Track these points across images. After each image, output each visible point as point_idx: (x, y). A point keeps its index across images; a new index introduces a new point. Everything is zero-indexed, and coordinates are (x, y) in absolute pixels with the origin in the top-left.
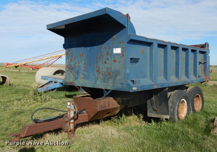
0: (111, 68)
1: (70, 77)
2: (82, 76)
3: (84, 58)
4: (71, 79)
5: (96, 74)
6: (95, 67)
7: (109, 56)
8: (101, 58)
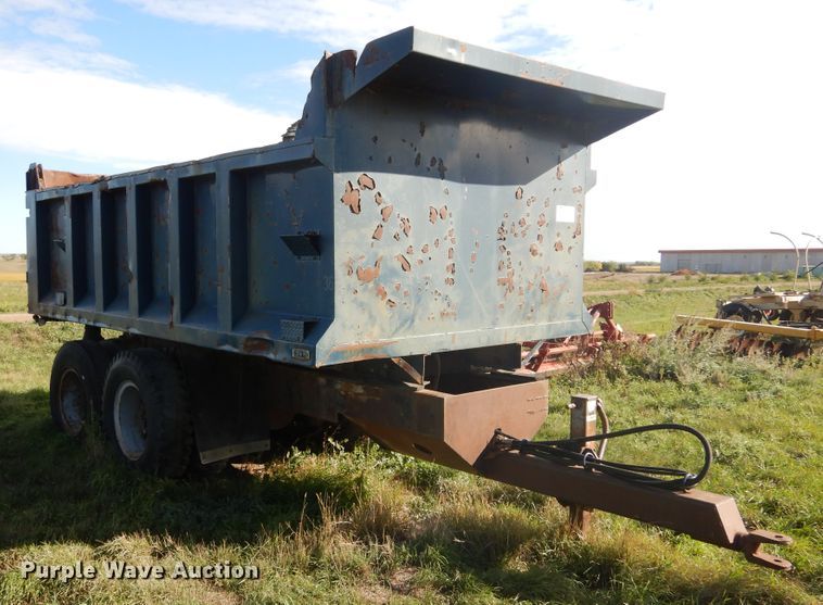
0: (549, 268)
1: (371, 316)
2: (436, 306)
3: (452, 227)
4: (376, 331)
5: (498, 291)
6: (494, 266)
7: (543, 228)
8: (520, 235)
